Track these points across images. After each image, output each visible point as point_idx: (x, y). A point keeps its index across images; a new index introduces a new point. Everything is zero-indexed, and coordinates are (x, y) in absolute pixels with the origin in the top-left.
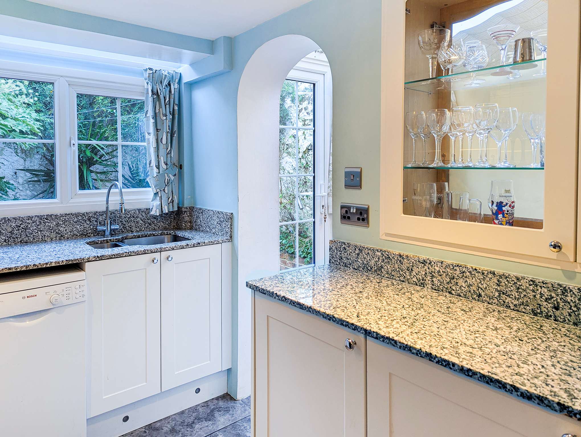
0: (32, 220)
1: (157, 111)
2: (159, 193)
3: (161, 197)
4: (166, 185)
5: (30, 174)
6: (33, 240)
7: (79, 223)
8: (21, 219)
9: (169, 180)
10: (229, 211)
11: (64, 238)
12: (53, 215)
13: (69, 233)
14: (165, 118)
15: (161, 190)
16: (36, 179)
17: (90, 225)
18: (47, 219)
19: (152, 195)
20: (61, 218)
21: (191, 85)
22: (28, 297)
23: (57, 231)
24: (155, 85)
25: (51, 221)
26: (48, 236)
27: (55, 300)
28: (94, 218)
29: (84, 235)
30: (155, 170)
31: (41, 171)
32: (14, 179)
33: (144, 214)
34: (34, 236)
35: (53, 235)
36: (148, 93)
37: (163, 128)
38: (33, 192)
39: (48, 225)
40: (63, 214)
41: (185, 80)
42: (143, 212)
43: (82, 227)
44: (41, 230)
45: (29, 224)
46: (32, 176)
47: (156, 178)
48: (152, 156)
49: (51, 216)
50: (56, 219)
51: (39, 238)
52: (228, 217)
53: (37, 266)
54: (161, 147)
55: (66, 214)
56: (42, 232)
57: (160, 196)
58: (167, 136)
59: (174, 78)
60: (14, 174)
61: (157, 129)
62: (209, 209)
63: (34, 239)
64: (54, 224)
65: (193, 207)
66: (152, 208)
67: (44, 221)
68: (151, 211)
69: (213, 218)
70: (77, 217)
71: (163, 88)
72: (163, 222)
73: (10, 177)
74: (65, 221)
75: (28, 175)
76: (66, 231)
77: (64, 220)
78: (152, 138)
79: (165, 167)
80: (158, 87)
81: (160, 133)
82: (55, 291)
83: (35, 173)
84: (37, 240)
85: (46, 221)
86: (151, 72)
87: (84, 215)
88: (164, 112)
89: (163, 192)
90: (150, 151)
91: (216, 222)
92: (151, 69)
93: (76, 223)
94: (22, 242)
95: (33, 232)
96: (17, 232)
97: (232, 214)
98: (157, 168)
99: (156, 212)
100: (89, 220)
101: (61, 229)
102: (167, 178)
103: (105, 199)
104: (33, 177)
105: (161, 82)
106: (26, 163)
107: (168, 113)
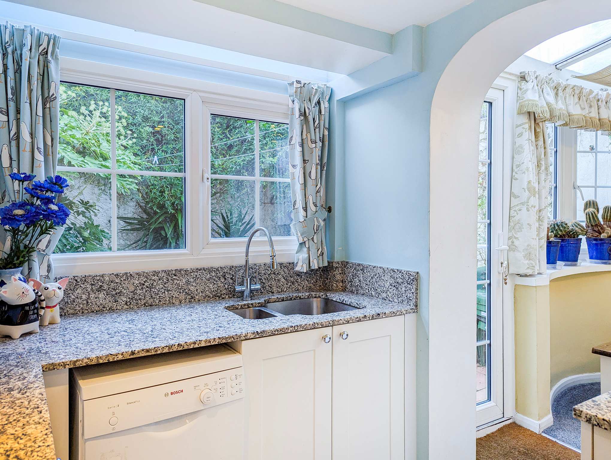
0: (158, 276)
1: (304, 137)
2: (307, 243)
3: (309, 248)
4: (315, 233)
5: (124, 223)
6: (158, 302)
7: (213, 281)
8: (146, 275)
9: (319, 226)
10: (413, 269)
11: (194, 300)
12: (182, 270)
13: (201, 294)
14: (314, 145)
15: (309, 239)
16: (129, 228)
17: (225, 284)
18: (175, 276)
19: (296, 247)
20: (192, 274)
21: (346, 102)
22: (172, 393)
23: (187, 291)
24: (303, 102)
25: (180, 278)
26: (176, 297)
27: (207, 398)
28: (229, 274)
29: (217, 296)
30: (302, 213)
31: (134, 219)
32: (107, 227)
33: (286, 270)
34: (160, 297)
35: (182, 296)
36: (293, 114)
37: (312, 159)
38: (126, 242)
39: (176, 283)
40: (194, 269)
41: (338, 96)
42: (285, 267)
43: (216, 286)
44: (169, 289)
45: (155, 281)
46: (125, 225)
47: (303, 224)
48: (297, 195)
49: (180, 270)
50: (186, 276)
51: (166, 300)
52: (412, 278)
53: (182, 347)
54: (310, 183)
55: (197, 269)
56: (170, 292)
57: (307, 246)
58: (316, 169)
59: (324, 94)
60: (108, 222)
61: (304, 160)
62: (374, 264)
63: (160, 301)
64: (184, 281)
65: (347, 263)
66: (297, 263)
67: (172, 277)
68: (296, 266)
69: (383, 278)
70: (210, 273)
71: (313, 106)
72: (308, 281)
73: (104, 225)
74: (195, 279)
75: (122, 223)
76: (197, 291)
77: (195, 276)
78: (298, 172)
79: (314, 208)
80: (306, 105)
81: (308, 165)
82: (206, 385)
83: (129, 221)
84: (164, 302)
85: (175, 277)
86: (299, 85)
87: (217, 270)
88: (313, 138)
89: (311, 241)
90: (296, 188)
91: (388, 283)
92: (298, 82)
93: (209, 280)
94: (147, 305)
95: (159, 292)
96: (141, 291)
97: (418, 273)
98: (304, 210)
99: (302, 267)
100: (224, 276)
101: (192, 288)
102: (316, 223)
103: (244, 250)
104: (127, 226)
105: (310, 100)
106: (120, 211)
107: (318, 140)
